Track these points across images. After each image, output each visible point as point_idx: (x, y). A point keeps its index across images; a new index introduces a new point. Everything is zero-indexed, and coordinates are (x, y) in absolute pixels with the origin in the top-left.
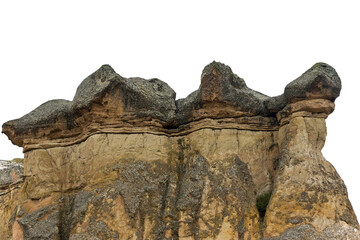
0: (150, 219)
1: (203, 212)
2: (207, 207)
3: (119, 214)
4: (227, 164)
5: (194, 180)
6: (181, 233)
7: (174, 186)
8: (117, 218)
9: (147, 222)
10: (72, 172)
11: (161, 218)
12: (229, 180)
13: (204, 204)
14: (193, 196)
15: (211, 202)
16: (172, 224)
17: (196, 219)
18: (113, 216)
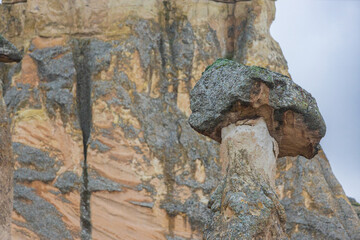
0: (156, 74)
1: (194, 73)
2: (196, 69)
3: (136, 67)
4: (203, 30)
5: (185, 42)
6: (179, 90)
7: (168, 45)
8: (135, 71)
9: (154, 76)
10: (79, 17)
11: (164, 74)
12: (207, 45)
13: (194, 65)
14: (186, 57)
15: (199, 64)
16: (173, 81)
17: (190, 78)
18: (132, 69)
